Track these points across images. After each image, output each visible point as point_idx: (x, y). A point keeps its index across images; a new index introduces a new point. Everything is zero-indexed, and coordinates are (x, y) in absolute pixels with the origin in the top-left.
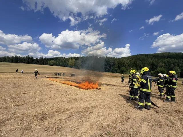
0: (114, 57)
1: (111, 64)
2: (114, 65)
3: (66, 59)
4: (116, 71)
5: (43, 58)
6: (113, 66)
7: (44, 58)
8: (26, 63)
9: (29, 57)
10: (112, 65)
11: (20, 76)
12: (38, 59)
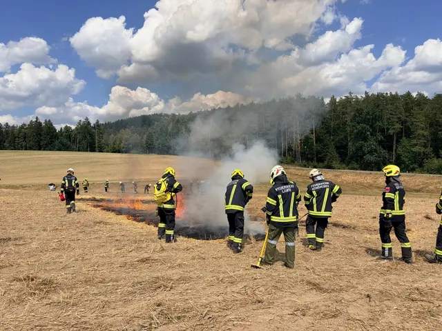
0: (409, 94)
1: (391, 132)
2: (407, 132)
3: (178, 121)
4: (421, 165)
5: (89, 123)
6: (404, 140)
7: (93, 122)
8: (31, 149)
9: (40, 123)
10: (399, 135)
11: (10, 199)
12: (73, 127)
